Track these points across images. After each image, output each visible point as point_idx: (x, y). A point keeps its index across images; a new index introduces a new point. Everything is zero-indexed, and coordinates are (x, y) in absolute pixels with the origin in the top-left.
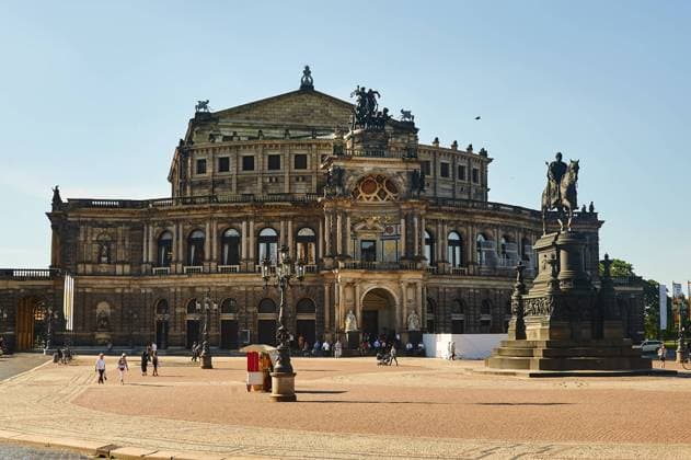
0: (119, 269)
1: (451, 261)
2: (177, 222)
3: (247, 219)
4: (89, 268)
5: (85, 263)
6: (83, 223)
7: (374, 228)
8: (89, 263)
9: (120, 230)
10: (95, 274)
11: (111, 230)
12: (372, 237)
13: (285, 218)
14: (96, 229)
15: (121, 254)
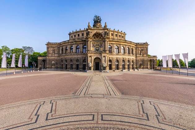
0: (56, 55)
1: (116, 52)
2: (64, 46)
3: (74, 44)
4: (51, 55)
5: (50, 54)
6: (50, 47)
7: (99, 45)
8: (51, 54)
9: (56, 48)
10: (51, 56)
11: (54, 48)
12: (98, 47)
13: (81, 44)
14: (52, 48)
15: (56, 52)
